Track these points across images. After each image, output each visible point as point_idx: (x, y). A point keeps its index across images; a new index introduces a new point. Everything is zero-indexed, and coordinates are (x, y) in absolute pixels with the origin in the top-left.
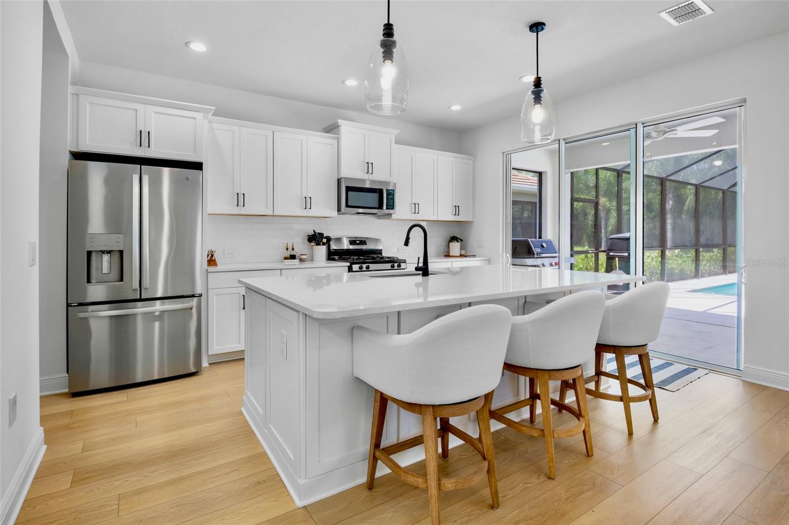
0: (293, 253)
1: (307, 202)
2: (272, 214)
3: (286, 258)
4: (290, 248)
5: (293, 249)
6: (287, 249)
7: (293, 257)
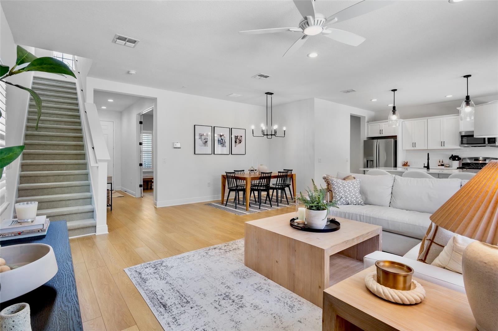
0: (443, 164)
1: (443, 144)
2: (427, 149)
3: (439, 166)
4: (441, 162)
5: (442, 162)
6: (440, 162)
7: (442, 165)
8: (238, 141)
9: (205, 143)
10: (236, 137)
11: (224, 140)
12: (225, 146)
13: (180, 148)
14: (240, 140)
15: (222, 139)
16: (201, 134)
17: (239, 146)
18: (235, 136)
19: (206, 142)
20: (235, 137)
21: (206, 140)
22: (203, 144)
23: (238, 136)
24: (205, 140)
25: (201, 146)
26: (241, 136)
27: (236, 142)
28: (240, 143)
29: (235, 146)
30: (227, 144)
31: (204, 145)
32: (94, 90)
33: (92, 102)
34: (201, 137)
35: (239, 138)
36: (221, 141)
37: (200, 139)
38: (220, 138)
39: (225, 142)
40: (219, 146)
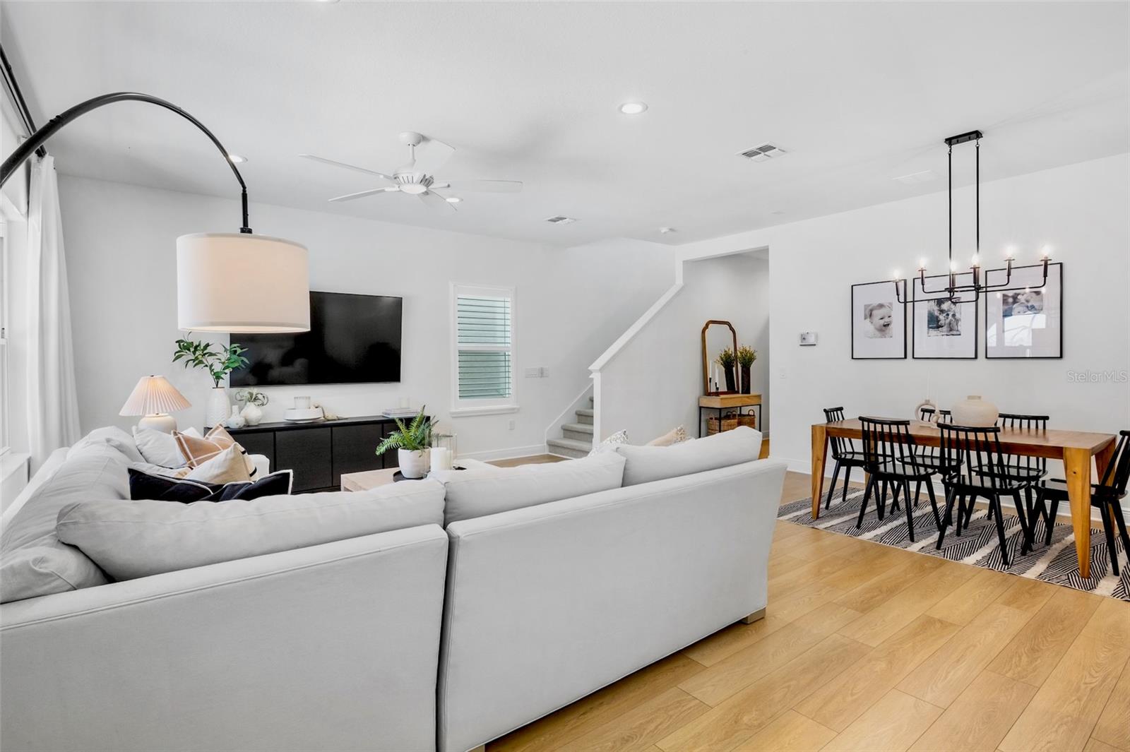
9: (884, 328)
11: (954, 315)
12: (955, 333)
13: (815, 345)
14: (1032, 306)
15: (942, 311)
16: (869, 305)
18: (1005, 296)
19: (886, 325)
20: (1005, 300)
21: (887, 320)
22: (877, 333)
23: (1017, 295)
24: (882, 322)
25: (871, 338)
27: (1008, 315)
31: (879, 335)
32: (685, 262)
33: (679, 282)
34: (871, 315)
35: (1028, 301)
36: (942, 317)
37: (868, 320)
38: (936, 308)
39: (957, 321)
40: (933, 332)
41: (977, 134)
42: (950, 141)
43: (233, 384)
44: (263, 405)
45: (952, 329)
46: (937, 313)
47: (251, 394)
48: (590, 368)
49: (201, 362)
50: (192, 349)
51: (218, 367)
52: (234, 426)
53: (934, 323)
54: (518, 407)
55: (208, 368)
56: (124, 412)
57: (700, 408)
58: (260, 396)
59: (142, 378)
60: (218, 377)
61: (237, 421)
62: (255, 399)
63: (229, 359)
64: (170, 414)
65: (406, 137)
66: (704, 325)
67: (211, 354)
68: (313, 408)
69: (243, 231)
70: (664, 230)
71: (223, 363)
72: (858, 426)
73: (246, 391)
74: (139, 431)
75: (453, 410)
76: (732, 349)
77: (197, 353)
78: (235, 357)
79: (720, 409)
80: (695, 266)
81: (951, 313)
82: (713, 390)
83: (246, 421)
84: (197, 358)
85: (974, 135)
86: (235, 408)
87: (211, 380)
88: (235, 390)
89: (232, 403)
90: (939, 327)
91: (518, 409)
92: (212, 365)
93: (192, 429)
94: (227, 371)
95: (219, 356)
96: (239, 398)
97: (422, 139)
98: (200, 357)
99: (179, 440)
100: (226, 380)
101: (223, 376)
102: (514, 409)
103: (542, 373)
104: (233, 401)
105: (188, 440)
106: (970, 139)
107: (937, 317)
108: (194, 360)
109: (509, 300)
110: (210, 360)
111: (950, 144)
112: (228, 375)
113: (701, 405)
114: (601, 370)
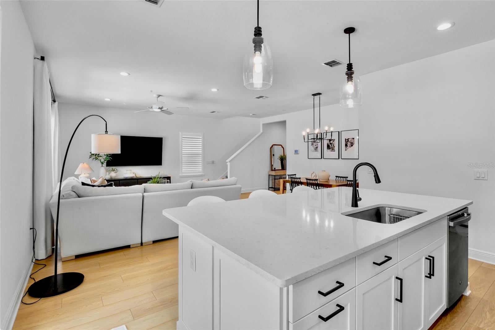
8: (349, 144)
10: (347, 141)
11: (333, 145)
13: (298, 154)
14: (352, 143)
15: (331, 144)
17: (349, 149)
18: (346, 139)
19: (317, 148)
20: (345, 141)
21: (317, 146)
23: (348, 139)
25: (313, 152)
26: (353, 139)
27: (346, 145)
28: (352, 146)
29: (346, 150)
30: (336, 148)
31: (315, 151)
32: (263, 124)
33: (261, 131)
34: (313, 144)
35: (351, 141)
36: (330, 145)
37: (312, 146)
38: (329, 142)
39: (334, 147)
40: (328, 150)
41: (320, 94)
42: (314, 95)
43: (108, 165)
44: (116, 172)
45: (333, 150)
46: (329, 144)
47: (113, 169)
48: (227, 161)
49: (97, 159)
50: (95, 155)
51: (102, 160)
52: (107, 179)
53: (328, 147)
54: (204, 174)
55: (99, 161)
56: (75, 173)
57: (269, 175)
58: (115, 170)
59: (81, 164)
60: (102, 163)
61: (108, 177)
62: (114, 170)
63: (106, 158)
64: (88, 174)
65: (155, 96)
66: (271, 146)
67: (100, 156)
68: (132, 173)
69: (106, 132)
70: (251, 115)
71: (104, 159)
72: (305, 181)
73: (111, 168)
74: (81, 178)
75: (180, 175)
76: (283, 154)
77: (96, 156)
78: (108, 157)
79: (275, 176)
80: (267, 126)
81: (333, 144)
82: (273, 169)
83: (111, 177)
84: (96, 158)
85: (319, 94)
86: (108, 173)
87: (100, 164)
88: (108, 167)
89: (107, 172)
90: (329, 148)
91: (204, 175)
92: (101, 160)
93: (94, 178)
94: (106, 162)
95: (103, 157)
96: (109, 170)
97: (159, 96)
98: (97, 157)
99: (91, 180)
100: (105, 164)
101: (104, 163)
102: (203, 175)
103: (213, 162)
104: (107, 171)
105: (93, 180)
106: (318, 95)
107: (329, 145)
108: (95, 158)
109: (201, 137)
110: (100, 158)
111: (314, 96)
112: (106, 163)
113: (270, 174)
114: (230, 162)
